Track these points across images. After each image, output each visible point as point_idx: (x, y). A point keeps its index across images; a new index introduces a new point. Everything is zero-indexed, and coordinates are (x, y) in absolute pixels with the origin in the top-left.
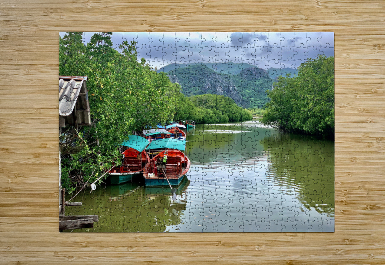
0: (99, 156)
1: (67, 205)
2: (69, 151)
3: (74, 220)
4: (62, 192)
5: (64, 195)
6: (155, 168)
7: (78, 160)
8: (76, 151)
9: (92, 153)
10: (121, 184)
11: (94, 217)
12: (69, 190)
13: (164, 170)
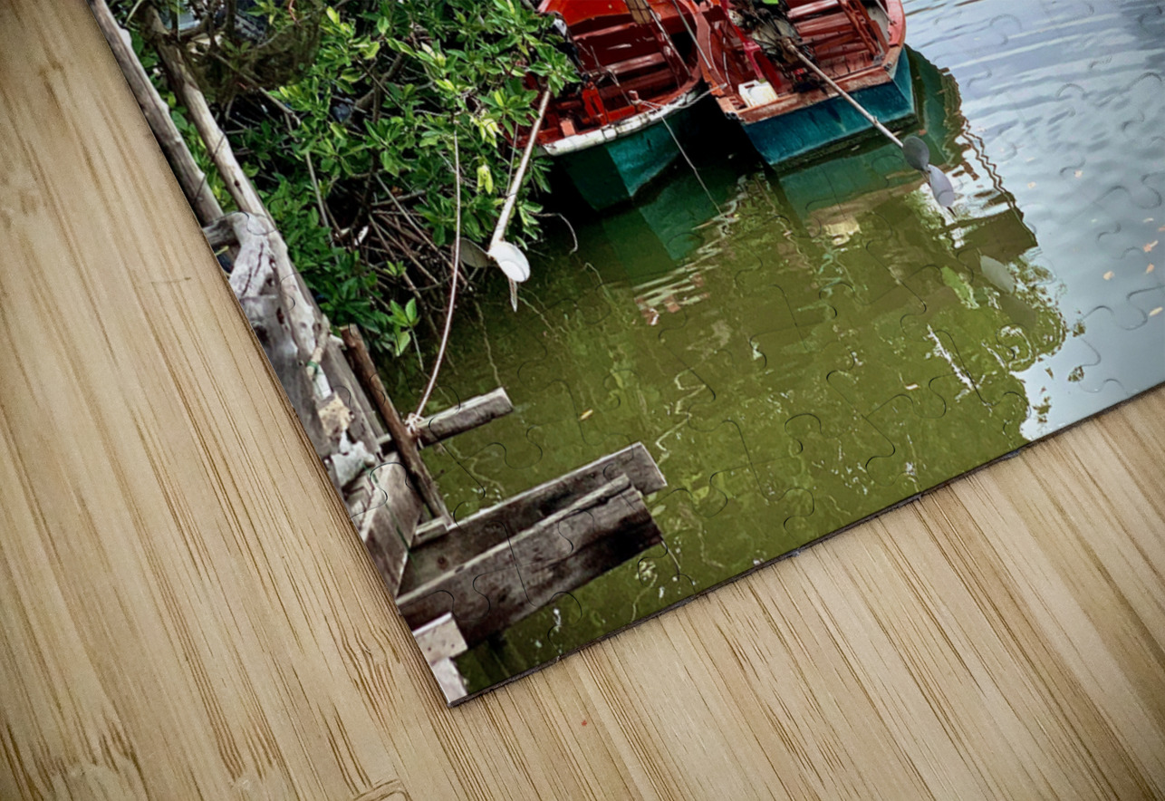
0: (430, 54)
1: (428, 439)
2: (247, 73)
3: (521, 529)
4: (349, 353)
5: (376, 379)
6: (751, 47)
7: (333, 116)
8: (290, 63)
9: (385, 49)
10: (648, 193)
11: (624, 462)
12: (380, 325)
13: (801, 49)
